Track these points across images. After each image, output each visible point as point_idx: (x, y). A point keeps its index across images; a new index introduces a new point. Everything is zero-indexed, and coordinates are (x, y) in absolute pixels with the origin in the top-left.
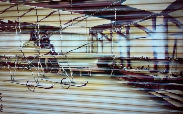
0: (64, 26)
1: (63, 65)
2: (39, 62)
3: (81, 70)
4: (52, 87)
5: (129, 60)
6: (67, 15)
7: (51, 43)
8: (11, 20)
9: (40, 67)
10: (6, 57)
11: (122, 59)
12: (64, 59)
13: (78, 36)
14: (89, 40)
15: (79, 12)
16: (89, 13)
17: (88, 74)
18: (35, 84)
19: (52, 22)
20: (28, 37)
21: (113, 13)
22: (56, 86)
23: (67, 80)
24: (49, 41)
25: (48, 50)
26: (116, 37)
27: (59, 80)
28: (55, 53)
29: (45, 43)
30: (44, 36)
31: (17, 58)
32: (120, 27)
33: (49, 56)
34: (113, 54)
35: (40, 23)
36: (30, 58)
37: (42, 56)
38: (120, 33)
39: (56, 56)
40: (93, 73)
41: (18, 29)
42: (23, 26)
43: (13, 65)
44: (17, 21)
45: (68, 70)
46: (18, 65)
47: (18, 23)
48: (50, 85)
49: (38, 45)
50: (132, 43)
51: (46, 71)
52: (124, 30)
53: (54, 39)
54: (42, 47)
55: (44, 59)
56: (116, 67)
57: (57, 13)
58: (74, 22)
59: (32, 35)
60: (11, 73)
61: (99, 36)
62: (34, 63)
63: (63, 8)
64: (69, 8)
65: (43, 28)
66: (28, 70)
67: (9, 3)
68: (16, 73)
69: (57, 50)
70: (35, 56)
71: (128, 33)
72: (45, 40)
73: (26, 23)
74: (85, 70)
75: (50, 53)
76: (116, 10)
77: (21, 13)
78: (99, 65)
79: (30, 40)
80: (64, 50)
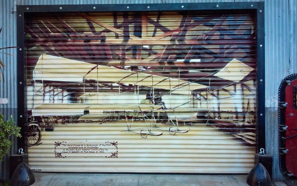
0: (173, 89)
1: (171, 117)
2: (153, 115)
3: (185, 121)
4: (162, 134)
5: (219, 113)
6: (175, 81)
7: (163, 101)
8: (131, 83)
9: (153, 119)
10: (126, 112)
11: (214, 112)
12: (172, 112)
13: (183, 96)
14: (191, 99)
15: (185, 80)
16: (191, 81)
17: (190, 124)
18: (147, 132)
19: (164, 86)
20: (145, 97)
21: (208, 81)
22: (164, 133)
23: (174, 128)
24: (161, 99)
25: (161, 106)
26: (210, 97)
27: (167, 129)
28: (165, 108)
29: (158, 101)
30: (157, 96)
31: (135, 112)
32: (213, 90)
33: (161, 110)
34: (208, 109)
35: (154, 87)
36: (145, 112)
37: (155, 110)
38: (213, 95)
39: (167, 110)
40: (193, 122)
41: (137, 90)
42: (141, 89)
43: (130, 118)
44: (136, 84)
45: (175, 121)
46: (135, 118)
47: (137, 86)
48: (160, 133)
49: (153, 103)
50: (221, 101)
51: (157, 122)
52: (215, 93)
53: (165, 98)
54: (156, 104)
55: (157, 113)
56: (210, 118)
57: (168, 80)
58: (180, 86)
59: (148, 95)
60: (129, 124)
61: (198, 96)
62: (149, 116)
63: (173, 77)
64: (177, 77)
65: (157, 90)
66: (143, 121)
67: (131, 71)
68: (132, 124)
69: (167, 106)
70: (150, 111)
71: (218, 94)
72: (158, 99)
73: (142, 86)
74: (188, 120)
75: (162, 108)
76: (210, 79)
77: (140, 79)
78: (198, 117)
79: (147, 99)
80: (173, 106)
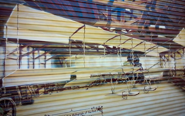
0: (147, 52)
2: (133, 77)
3: (155, 79)
4: (139, 93)
8: (115, 46)
9: (133, 80)
10: (112, 75)
11: (173, 71)
12: (147, 73)
14: (159, 61)
15: (155, 44)
16: (159, 44)
17: (158, 82)
18: (127, 93)
19: (140, 49)
20: (125, 59)
21: (169, 45)
22: (141, 92)
23: (147, 87)
25: (139, 68)
26: (170, 58)
27: (143, 88)
31: (119, 75)
32: (172, 53)
33: (139, 72)
34: (169, 68)
35: (133, 49)
36: (127, 74)
37: (135, 72)
38: (172, 56)
40: (160, 80)
41: (120, 53)
42: (123, 51)
43: (114, 80)
44: (119, 47)
45: (148, 80)
46: (120, 80)
48: (137, 93)
50: (177, 61)
51: (136, 82)
53: (142, 60)
55: (136, 74)
56: (170, 76)
58: (151, 49)
61: (163, 57)
62: (130, 77)
63: (147, 40)
64: (149, 40)
65: (135, 53)
66: (125, 83)
67: (116, 33)
68: (116, 86)
70: (131, 73)
71: (175, 56)
73: (124, 49)
74: (157, 79)
75: (140, 69)
76: (170, 43)
78: (164, 76)
79: (128, 61)
80: (148, 67)
